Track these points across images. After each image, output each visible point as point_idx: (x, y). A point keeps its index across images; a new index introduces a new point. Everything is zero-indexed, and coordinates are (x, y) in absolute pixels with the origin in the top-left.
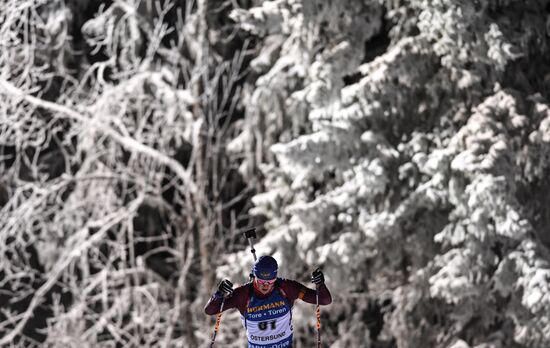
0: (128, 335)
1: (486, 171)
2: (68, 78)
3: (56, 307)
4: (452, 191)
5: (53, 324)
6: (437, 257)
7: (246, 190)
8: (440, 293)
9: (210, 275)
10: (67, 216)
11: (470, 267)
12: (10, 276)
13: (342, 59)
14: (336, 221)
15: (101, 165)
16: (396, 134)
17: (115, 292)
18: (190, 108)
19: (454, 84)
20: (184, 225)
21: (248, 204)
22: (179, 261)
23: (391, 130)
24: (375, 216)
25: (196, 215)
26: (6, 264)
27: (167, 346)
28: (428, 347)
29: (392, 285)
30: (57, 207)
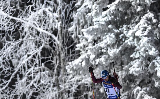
0: (40, 87)
1: (146, 36)
2: (21, 10)
3: (18, 79)
4: (135, 42)
5: (17, 84)
6: (131, 62)
7: (74, 43)
8: (132, 73)
9: (64, 68)
10: (21, 51)
11: (141, 65)
12: (4, 69)
13: (102, 3)
14: (101, 52)
15: (31, 36)
16: (119, 25)
17: (36, 74)
18: (57, 19)
19: (135, 10)
20: (56, 54)
21: (75, 47)
22: (55, 64)
23: (117, 24)
24: (113, 50)
25: (59, 50)
26: (3, 66)
27: (51, 90)
28: (129, 89)
29: (118, 71)
30: (18, 49)
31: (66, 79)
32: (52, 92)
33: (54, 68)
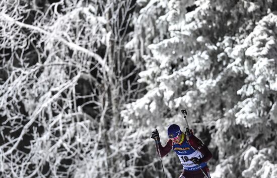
0: (74, 148)
1: (264, 56)
2: (39, 11)
3: (35, 135)
4: (246, 67)
5: (33, 143)
6: (239, 103)
7: (136, 69)
8: (241, 122)
9: (118, 115)
10: (39, 85)
11: (257, 108)
12: (10, 118)
14: (184, 85)
15: (57, 58)
16: (216, 37)
17: (67, 126)
18: (105, 26)
19: (246, 10)
20: (103, 89)
21: (137, 77)
22: (101, 108)
23: (213, 35)
24: (205, 81)
25: (109, 83)
26: (7, 112)
27: (95, 154)
28: (235, 151)
29: (215, 118)
30: (34, 81)
31: (122, 134)
32: (97, 158)
33: (99, 115)
